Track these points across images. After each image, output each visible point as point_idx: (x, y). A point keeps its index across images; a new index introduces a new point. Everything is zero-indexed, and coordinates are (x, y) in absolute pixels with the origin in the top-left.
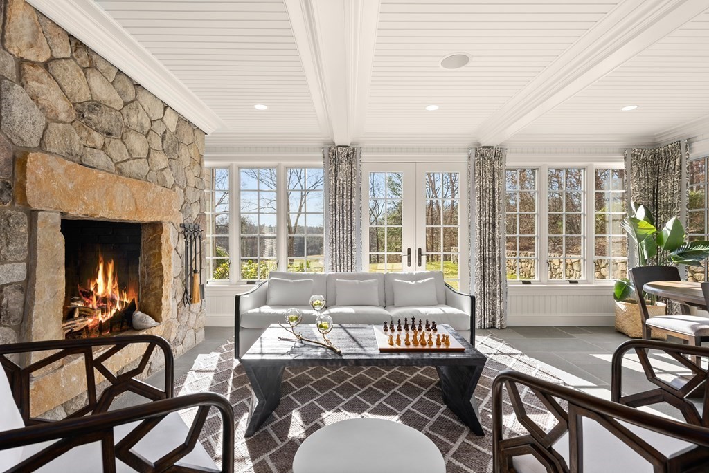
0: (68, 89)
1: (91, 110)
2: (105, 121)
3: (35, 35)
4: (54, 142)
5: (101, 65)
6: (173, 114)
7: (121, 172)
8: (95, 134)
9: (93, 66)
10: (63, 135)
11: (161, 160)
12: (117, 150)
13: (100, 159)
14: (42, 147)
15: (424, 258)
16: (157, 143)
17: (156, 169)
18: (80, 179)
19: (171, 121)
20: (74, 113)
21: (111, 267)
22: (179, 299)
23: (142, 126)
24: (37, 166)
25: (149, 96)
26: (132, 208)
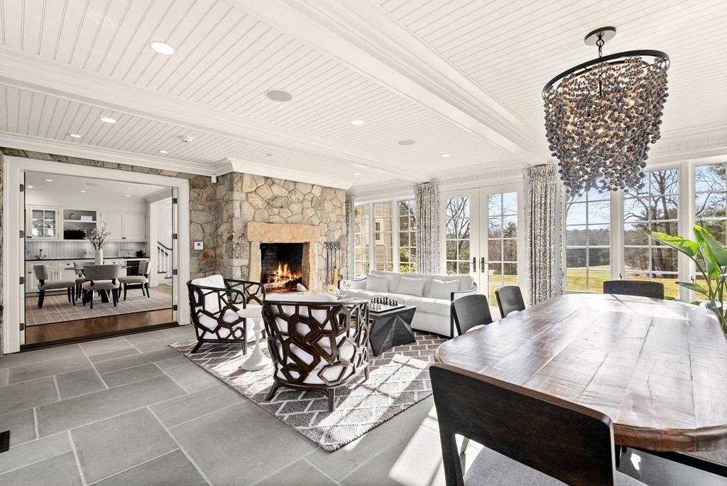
0: (263, 196)
1: (273, 200)
2: (278, 203)
3: (251, 183)
4: (258, 217)
5: (277, 182)
6: (318, 187)
7: (287, 222)
8: (275, 209)
9: (273, 183)
10: (261, 214)
11: (310, 212)
12: (285, 213)
13: (277, 219)
14: (253, 220)
15: (486, 266)
16: (307, 204)
17: (307, 217)
18: (266, 229)
19: (317, 192)
20: (266, 204)
21: (286, 266)
22: (324, 281)
23: (298, 199)
24: (250, 227)
25: (302, 185)
26: (291, 237)
